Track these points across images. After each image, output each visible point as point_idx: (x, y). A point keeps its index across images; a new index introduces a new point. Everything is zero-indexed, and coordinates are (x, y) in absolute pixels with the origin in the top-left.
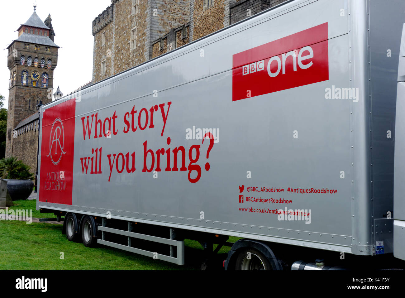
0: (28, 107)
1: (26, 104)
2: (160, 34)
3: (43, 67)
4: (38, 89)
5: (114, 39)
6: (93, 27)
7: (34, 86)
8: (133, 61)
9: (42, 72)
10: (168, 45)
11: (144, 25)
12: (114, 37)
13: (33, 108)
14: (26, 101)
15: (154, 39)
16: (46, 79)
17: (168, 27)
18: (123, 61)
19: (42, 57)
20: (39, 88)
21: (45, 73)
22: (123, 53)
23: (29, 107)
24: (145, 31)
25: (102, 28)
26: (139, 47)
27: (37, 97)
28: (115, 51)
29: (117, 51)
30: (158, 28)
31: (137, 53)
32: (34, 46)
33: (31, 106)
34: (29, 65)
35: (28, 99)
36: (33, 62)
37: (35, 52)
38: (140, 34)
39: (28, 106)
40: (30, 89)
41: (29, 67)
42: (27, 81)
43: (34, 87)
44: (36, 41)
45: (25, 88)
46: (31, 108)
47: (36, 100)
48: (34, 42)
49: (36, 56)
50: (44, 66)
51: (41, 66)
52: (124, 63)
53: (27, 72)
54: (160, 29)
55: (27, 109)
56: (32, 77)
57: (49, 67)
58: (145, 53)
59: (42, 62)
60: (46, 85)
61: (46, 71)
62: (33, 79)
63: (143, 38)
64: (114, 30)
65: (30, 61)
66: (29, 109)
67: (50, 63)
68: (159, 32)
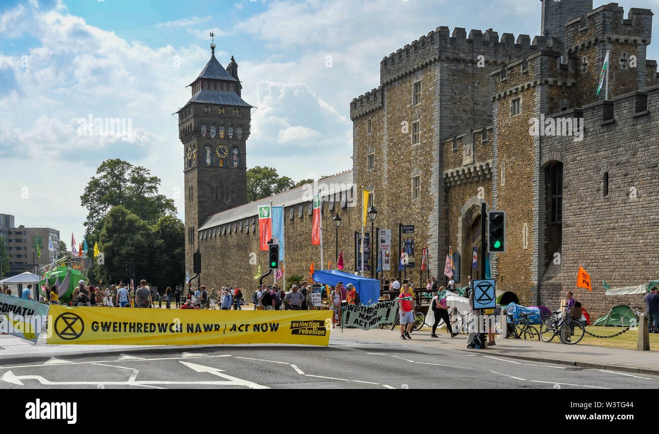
0: (215, 197)
1: (212, 193)
2: (450, 130)
3: (231, 137)
4: (227, 170)
5: (385, 130)
6: (351, 110)
7: (221, 165)
8: (416, 159)
9: (231, 145)
10: (464, 147)
11: (431, 121)
12: (386, 127)
13: (222, 197)
14: (212, 189)
15: (444, 136)
16: (236, 155)
17: (458, 121)
18: (402, 157)
19: (230, 124)
20: (228, 168)
21: (235, 147)
22: (400, 148)
23: (217, 196)
24: (432, 127)
25: (366, 114)
26: (424, 144)
27: (227, 182)
28: (389, 145)
29: (391, 144)
30: (448, 123)
31: (422, 150)
32: (217, 107)
33: (219, 195)
34: (212, 137)
35: (215, 186)
36: (218, 132)
37: (221, 116)
38: (425, 130)
39: (215, 195)
40: (216, 171)
41: (213, 139)
42: (211, 160)
43: (221, 167)
44: (219, 101)
45: (210, 169)
46: (219, 198)
47: (225, 186)
48: (217, 103)
49: (222, 122)
50: (233, 136)
51: (228, 136)
52: (402, 159)
53: (210, 146)
54: (450, 125)
55: (213, 200)
56: (218, 153)
57: (240, 137)
58: (433, 153)
59: (229, 131)
60: (236, 163)
61: (235, 143)
62: (219, 156)
63: (430, 134)
64: (385, 119)
65: (213, 130)
66: (217, 199)
67: (239, 131)
68: (448, 128)
